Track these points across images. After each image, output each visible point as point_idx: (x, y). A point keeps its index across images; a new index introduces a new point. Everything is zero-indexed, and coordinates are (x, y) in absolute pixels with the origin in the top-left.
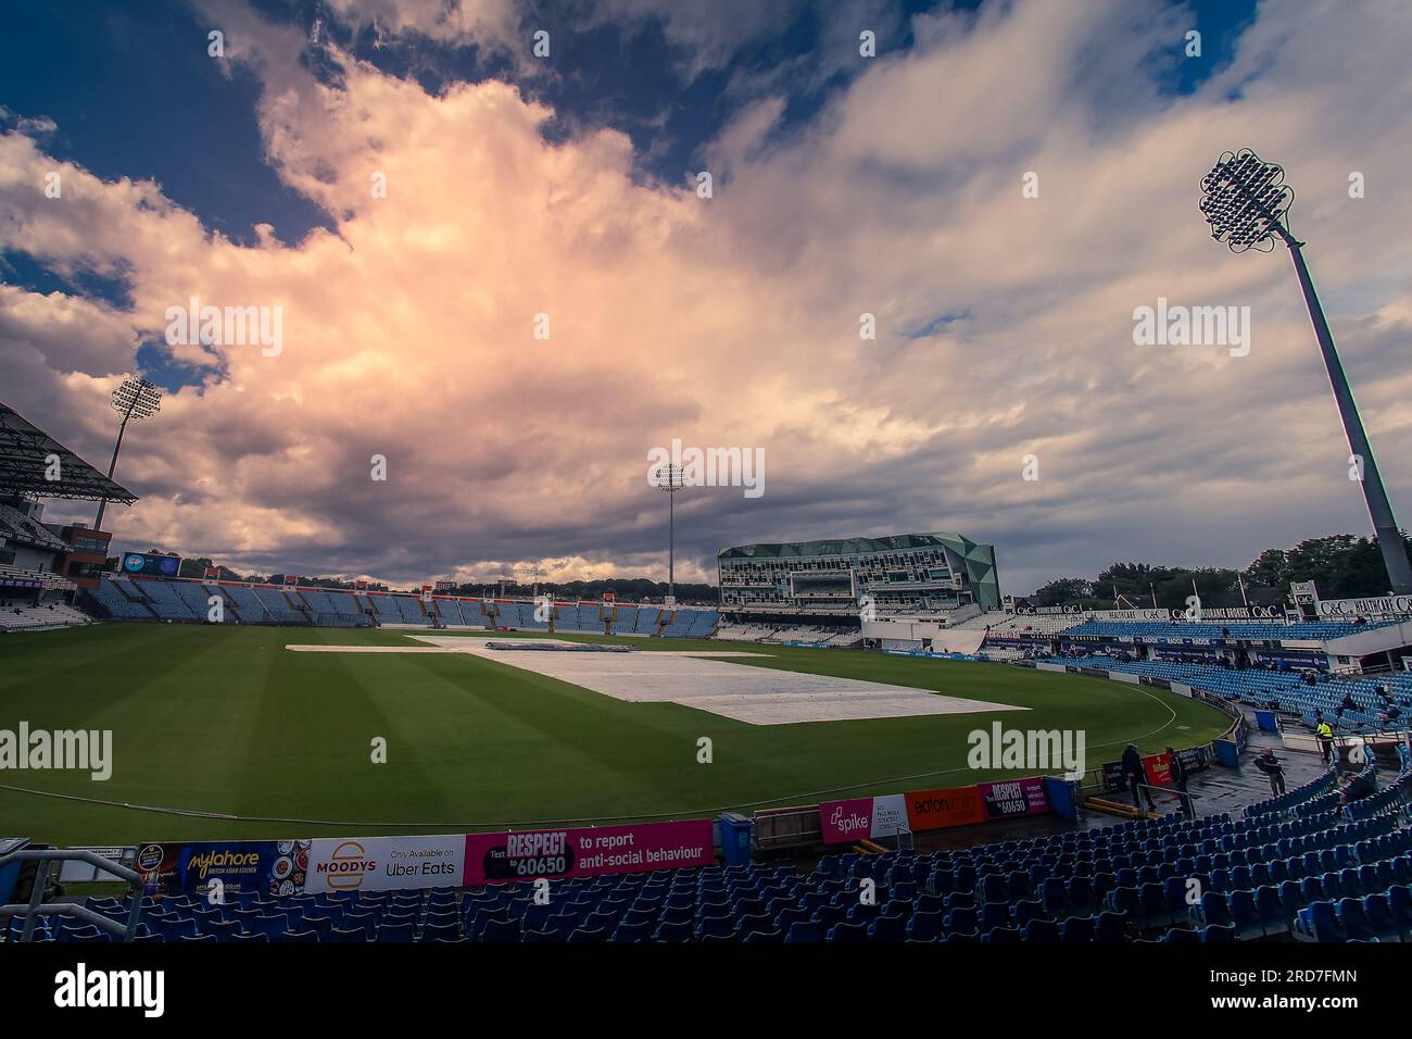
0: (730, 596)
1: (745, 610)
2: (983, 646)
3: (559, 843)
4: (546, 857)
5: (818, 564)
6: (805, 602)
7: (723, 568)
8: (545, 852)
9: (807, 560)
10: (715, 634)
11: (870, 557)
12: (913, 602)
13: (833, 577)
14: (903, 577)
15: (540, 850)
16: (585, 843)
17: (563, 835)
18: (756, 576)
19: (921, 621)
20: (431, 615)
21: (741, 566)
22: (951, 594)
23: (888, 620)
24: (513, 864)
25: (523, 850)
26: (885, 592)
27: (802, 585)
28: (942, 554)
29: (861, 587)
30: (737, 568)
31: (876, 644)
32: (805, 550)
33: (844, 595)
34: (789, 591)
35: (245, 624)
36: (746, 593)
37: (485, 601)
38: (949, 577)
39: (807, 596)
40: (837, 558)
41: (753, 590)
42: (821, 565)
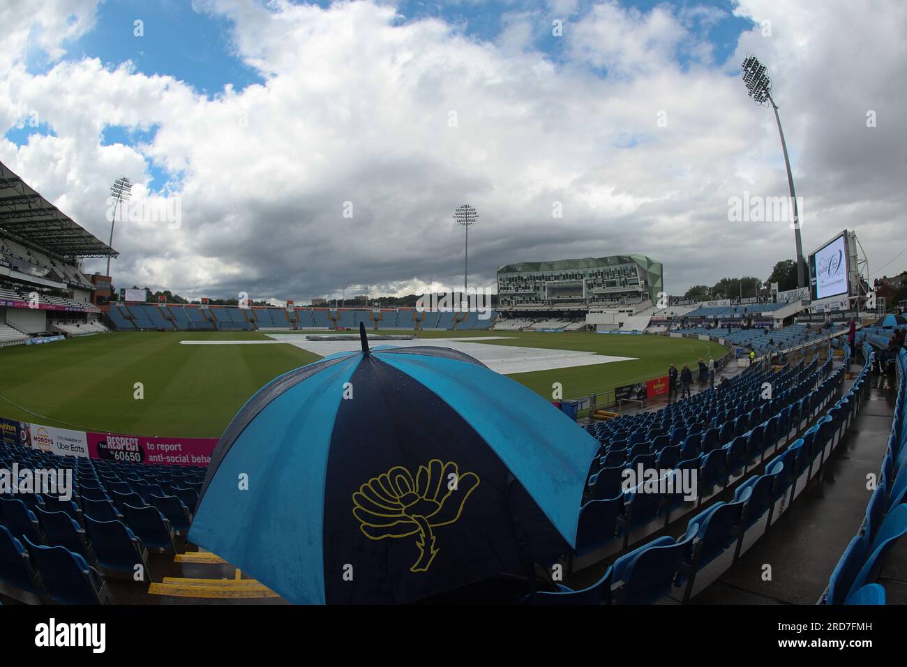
0: (505, 300)
1: (515, 308)
2: (649, 325)
3: (135, 444)
4: (129, 452)
5: (564, 276)
6: (554, 302)
7: (501, 280)
8: (128, 449)
9: (556, 273)
10: (493, 326)
11: (596, 271)
12: (618, 300)
13: (572, 285)
14: (613, 284)
15: (125, 447)
16: (150, 447)
17: (136, 440)
18: (523, 285)
19: (620, 312)
20: (293, 321)
21: (513, 278)
22: (637, 294)
23: (602, 312)
24: (112, 453)
25: (115, 445)
26: (602, 294)
27: (553, 291)
28: (635, 269)
29: (589, 291)
30: (511, 280)
31: (593, 328)
32: (556, 266)
33: (579, 297)
34: (544, 295)
35: (179, 330)
36: (516, 297)
37: (331, 309)
38: (638, 284)
39: (556, 298)
40: (575, 272)
41: (520, 295)
42: (565, 277)
